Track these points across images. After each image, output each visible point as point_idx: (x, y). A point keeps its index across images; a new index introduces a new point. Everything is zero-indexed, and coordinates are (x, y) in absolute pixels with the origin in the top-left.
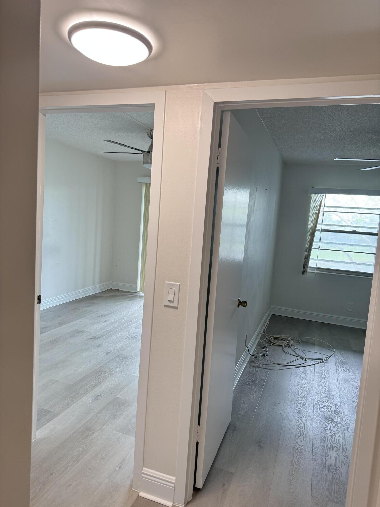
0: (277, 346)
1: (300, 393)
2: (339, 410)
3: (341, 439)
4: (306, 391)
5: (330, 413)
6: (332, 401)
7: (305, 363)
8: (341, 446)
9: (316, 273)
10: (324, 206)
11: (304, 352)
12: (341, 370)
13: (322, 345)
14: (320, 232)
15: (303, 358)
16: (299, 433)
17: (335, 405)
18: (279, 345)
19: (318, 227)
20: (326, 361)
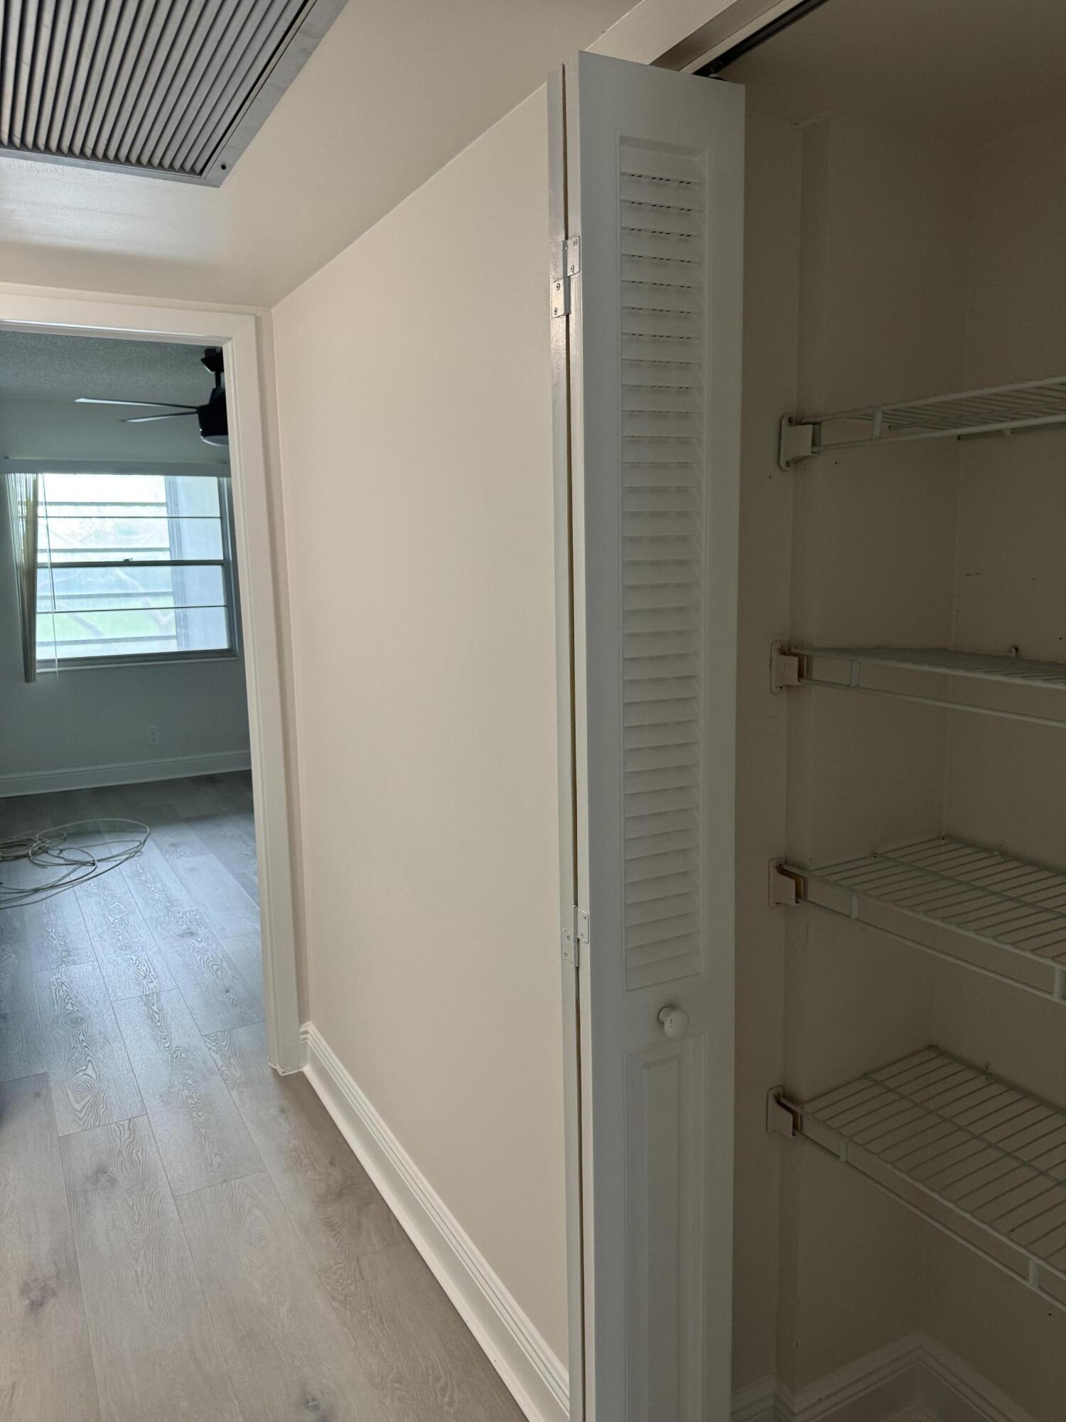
0: (12, 860)
1: (112, 919)
2: (197, 917)
3: (218, 952)
4: (122, 913)
5: (185, 926)
6: (180, 908)
7: (97, 870)
8: (223, 960)
9: (60, 672)
10: (45, 502)
11: (84, 849)
12: (176, 858)
13: (117, 829)
14: (47, 571)
15: (89, 862)
16: (142, 973)
17: (188, 913)
18: (19, 857)
19: (42, 558)
20: (139, 853)
